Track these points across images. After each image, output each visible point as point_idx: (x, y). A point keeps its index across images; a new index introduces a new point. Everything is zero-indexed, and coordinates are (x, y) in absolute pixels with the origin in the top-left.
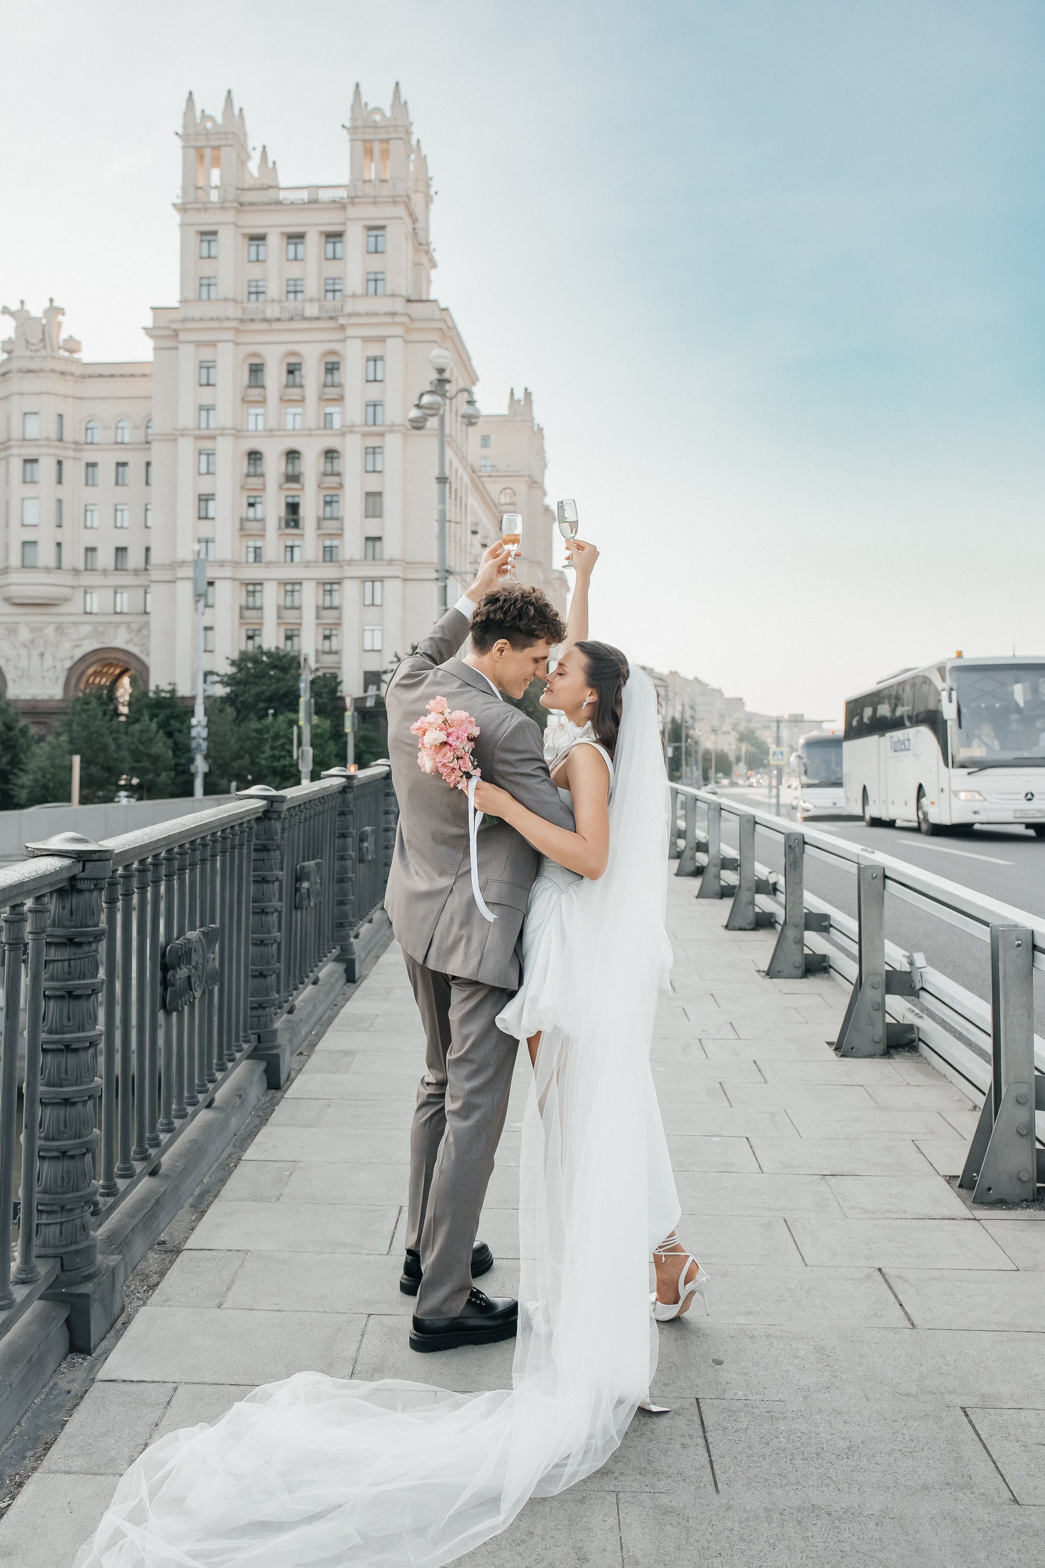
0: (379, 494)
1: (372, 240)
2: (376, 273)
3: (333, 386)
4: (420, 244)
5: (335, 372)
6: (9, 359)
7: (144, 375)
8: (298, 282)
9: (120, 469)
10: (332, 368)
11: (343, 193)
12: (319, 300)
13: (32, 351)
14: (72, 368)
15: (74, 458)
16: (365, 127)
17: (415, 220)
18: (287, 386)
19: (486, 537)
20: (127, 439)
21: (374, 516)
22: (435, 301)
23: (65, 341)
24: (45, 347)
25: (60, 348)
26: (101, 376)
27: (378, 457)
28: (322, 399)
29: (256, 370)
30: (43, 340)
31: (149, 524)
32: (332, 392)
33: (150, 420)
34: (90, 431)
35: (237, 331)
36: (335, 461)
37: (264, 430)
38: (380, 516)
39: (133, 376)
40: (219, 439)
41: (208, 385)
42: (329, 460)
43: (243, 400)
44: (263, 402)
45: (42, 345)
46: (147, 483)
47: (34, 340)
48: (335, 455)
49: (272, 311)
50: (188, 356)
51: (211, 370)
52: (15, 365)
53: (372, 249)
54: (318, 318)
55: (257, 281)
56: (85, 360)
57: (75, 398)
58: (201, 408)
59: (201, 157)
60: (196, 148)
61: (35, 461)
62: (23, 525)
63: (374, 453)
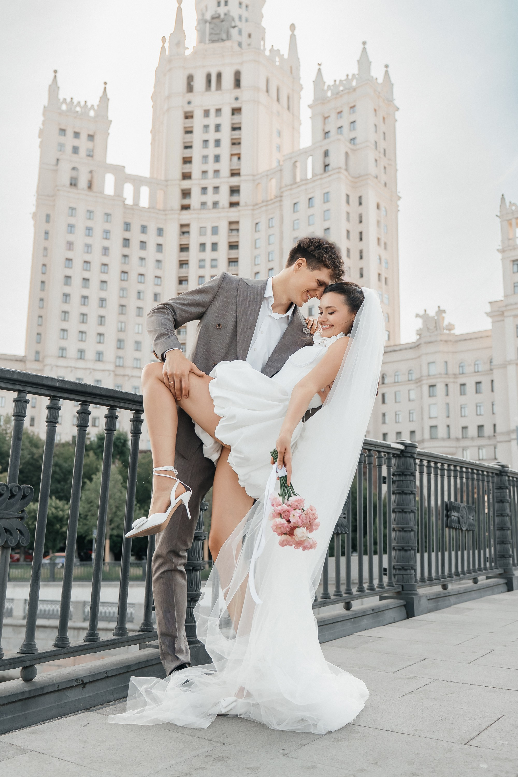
6: (420, 338)
7: (487, 336)
9: (478, 385)
13: (431, 332)
14: (451, 338)
15: (454, 382)
20: (480, 369)
23: (447, 326)
24: (437, 330)
25: (444, 329)
26: (465, 340)
31: (495, 412)
33: (492, 358)
34: (461, 368)
39: (482, 338)
45: (435, 329)
46: (493, 391)
47: (432, 327)
50: (510, 324)
52: (423, 341)
56: (457, 333)
57: (453, 352)
59: (511, 224)
60: (508, 220)
61: (434, 386)
62: (430, 418)
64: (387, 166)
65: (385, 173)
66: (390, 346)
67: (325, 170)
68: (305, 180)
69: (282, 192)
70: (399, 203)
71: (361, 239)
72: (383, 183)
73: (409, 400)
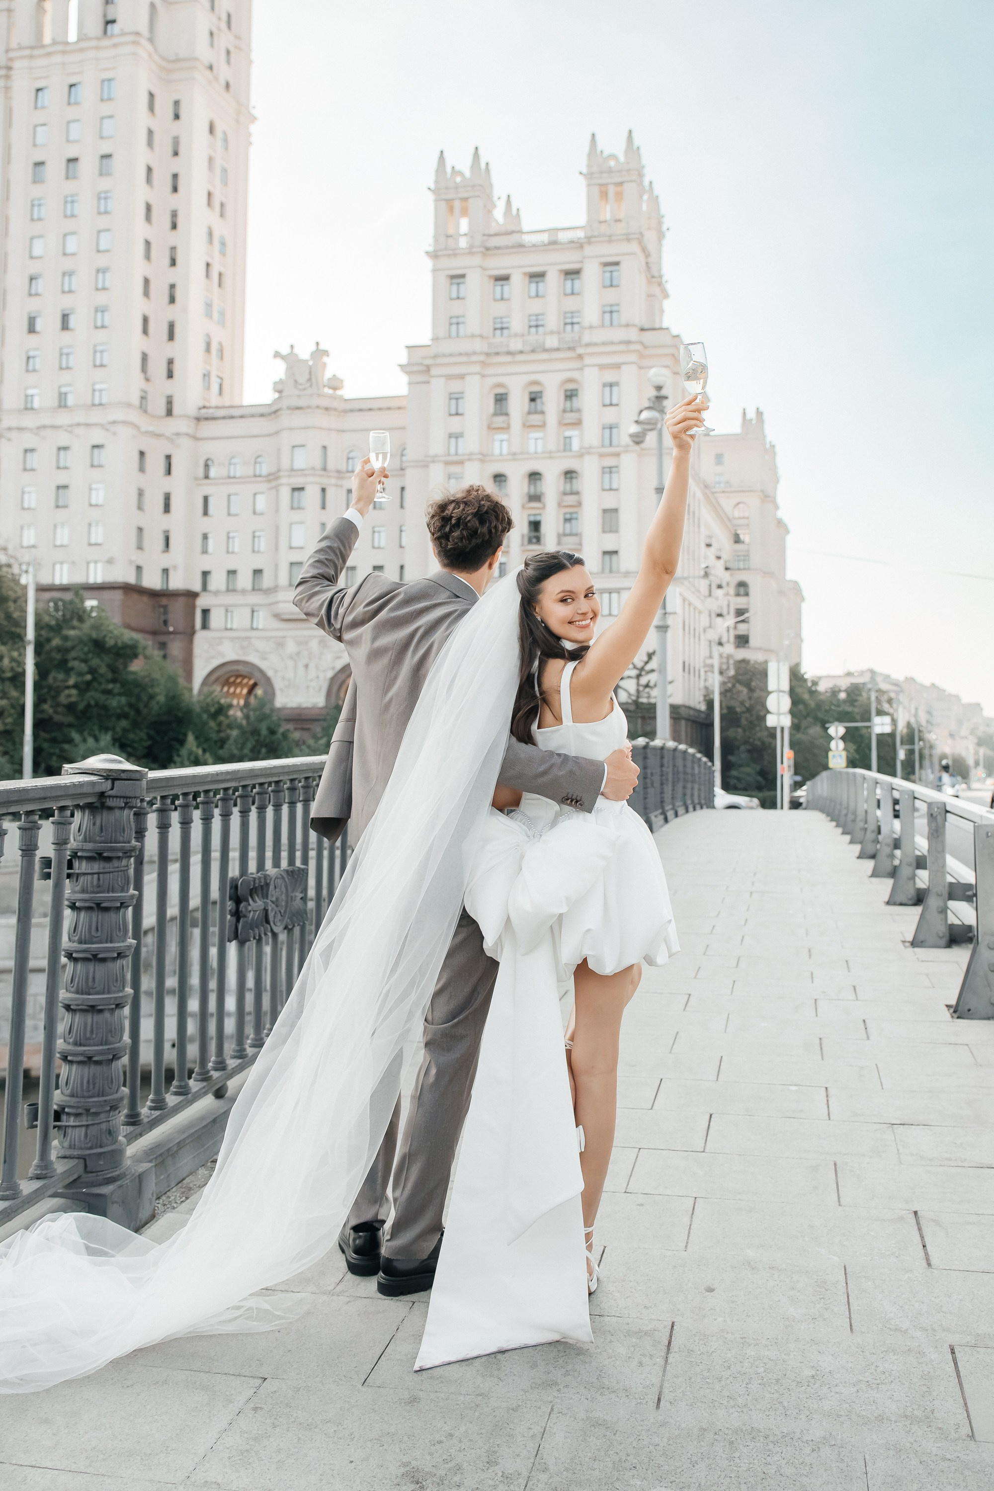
0: (616, 510)
1: (608, 275)
2: (611, 306)
3: (571, 411)
4: (653, 277)
5: (574, 399)
6: (280, 398)
7: (399, 408)
8: (540, 317)
10: (570, 395)
11: (581, 234)
12: (559, 333)
13: (300, 390)
14: (334, 404)
15: (337, 486)
16: (601, 172)
17: (647, 255)
18: (529, 413)
19: (720, 550)
21: (611, 531)
22: (667, 329)
23: (329, 379)
24: (311, 386)
25: (325, 386)
26: (361, 410)
27: (615, 476)
28: (563, 424)
29: (501, 399)
30: (310, 380)
31: (403, 544)
32: (571, 417)
33: (404, 449)
34: (350, 461)
35: (483, 364)
36: (574, 481)
37: (508, 454)
38: (617, 531)
39: (389, 409)
40: (467, 464)
41: (457, 414)
42: (568, 480)
43: (489, 428)
44: (507, 428)
45: (309, 384)
46: (402, 507)
47: (302, 379)
48: (574, 475)
49: (516, 345)
50: (439, 389)
51: (460, 401)
52: (285, 403)
53: (608, 283)
54: (558, 349)
55: (501, 318)
56: (347, 397)
57: (338, 431)
58: (451, 436)
59: (451, 209)
60: (447, 200)
61: (302, 489)
62: (291, 548)
63: (611, 472)
64: (231, 49)
65: (228, 62)
66: (224, 407)
67: (105, 32)
68: (61, 43)
69: (11, 59)
70: (253, 128)
71: (175, 189)
72: (223, 83)
73: (254, 513)
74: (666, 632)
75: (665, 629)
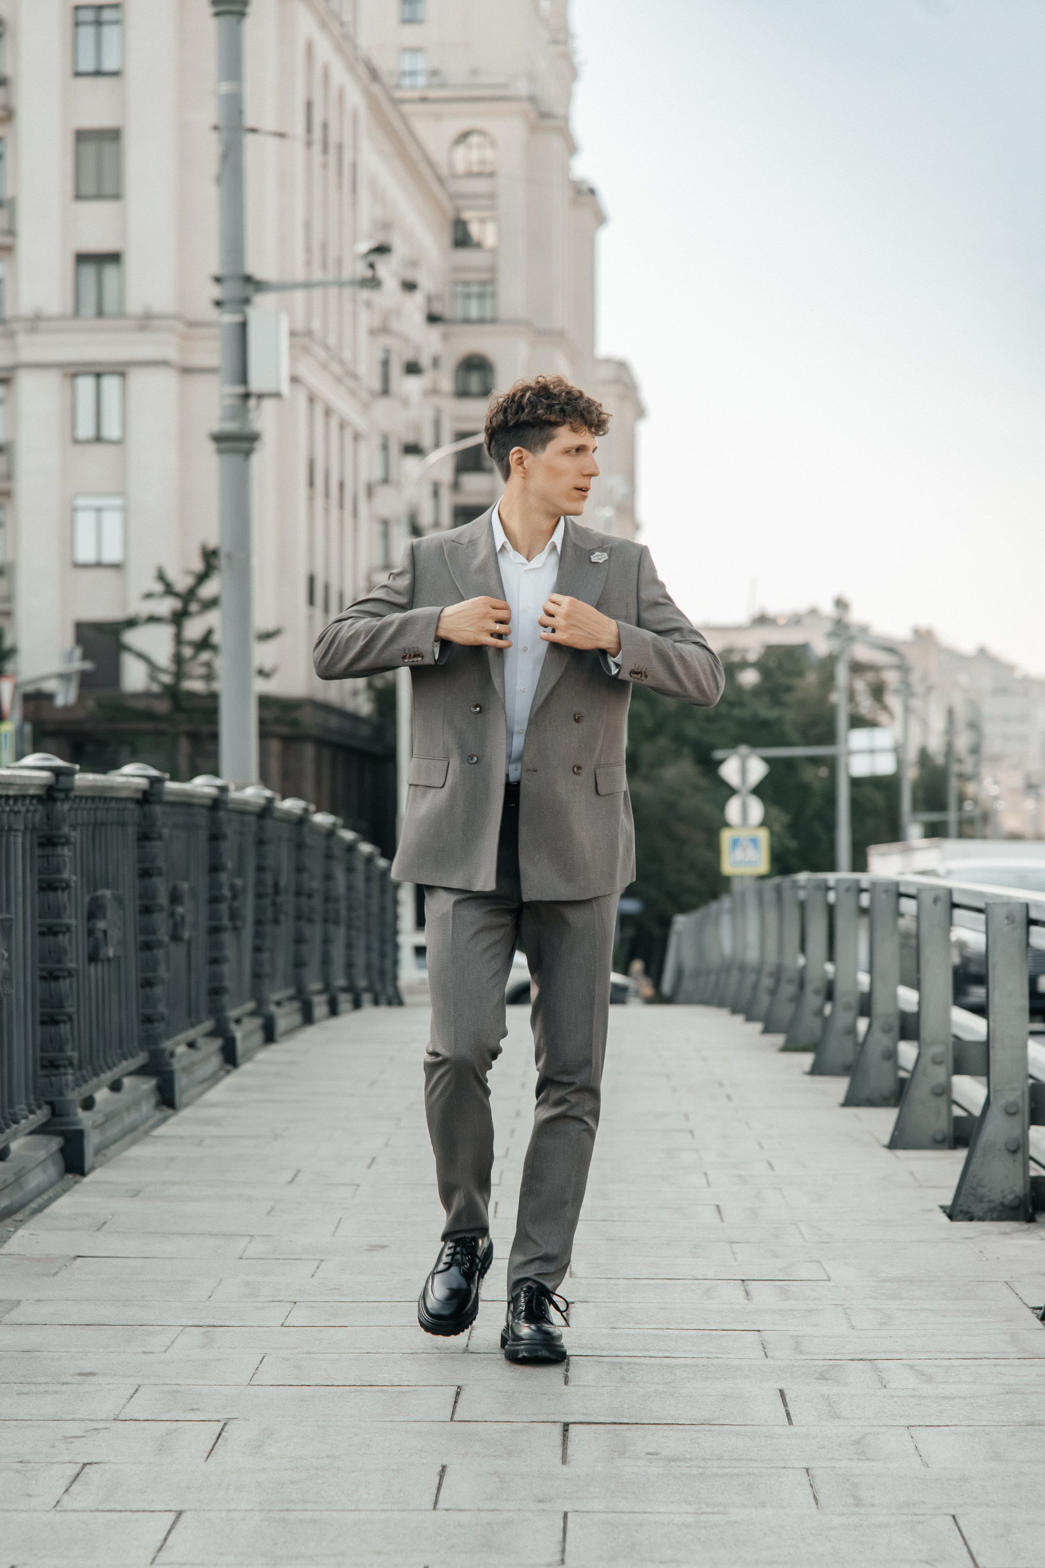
0: (113, 135)
19: (413, 263)
21: (99, 196)
27: (109, 35)
38: (117, 196)
63: (98, 23)
74: (248, 453)
75: (245, 445)
